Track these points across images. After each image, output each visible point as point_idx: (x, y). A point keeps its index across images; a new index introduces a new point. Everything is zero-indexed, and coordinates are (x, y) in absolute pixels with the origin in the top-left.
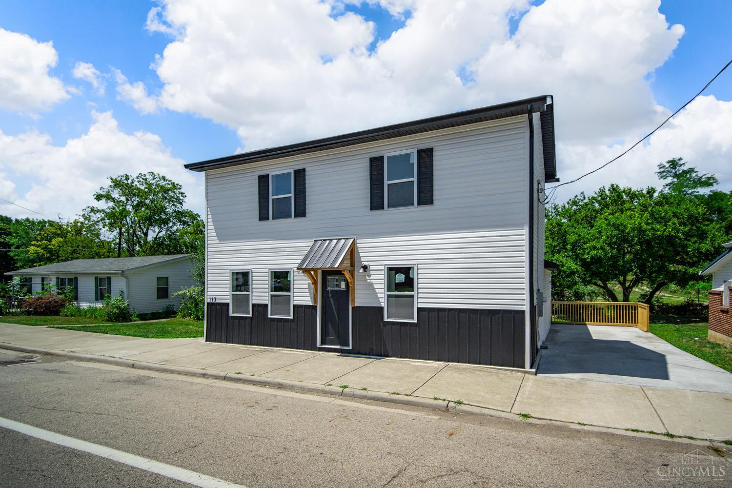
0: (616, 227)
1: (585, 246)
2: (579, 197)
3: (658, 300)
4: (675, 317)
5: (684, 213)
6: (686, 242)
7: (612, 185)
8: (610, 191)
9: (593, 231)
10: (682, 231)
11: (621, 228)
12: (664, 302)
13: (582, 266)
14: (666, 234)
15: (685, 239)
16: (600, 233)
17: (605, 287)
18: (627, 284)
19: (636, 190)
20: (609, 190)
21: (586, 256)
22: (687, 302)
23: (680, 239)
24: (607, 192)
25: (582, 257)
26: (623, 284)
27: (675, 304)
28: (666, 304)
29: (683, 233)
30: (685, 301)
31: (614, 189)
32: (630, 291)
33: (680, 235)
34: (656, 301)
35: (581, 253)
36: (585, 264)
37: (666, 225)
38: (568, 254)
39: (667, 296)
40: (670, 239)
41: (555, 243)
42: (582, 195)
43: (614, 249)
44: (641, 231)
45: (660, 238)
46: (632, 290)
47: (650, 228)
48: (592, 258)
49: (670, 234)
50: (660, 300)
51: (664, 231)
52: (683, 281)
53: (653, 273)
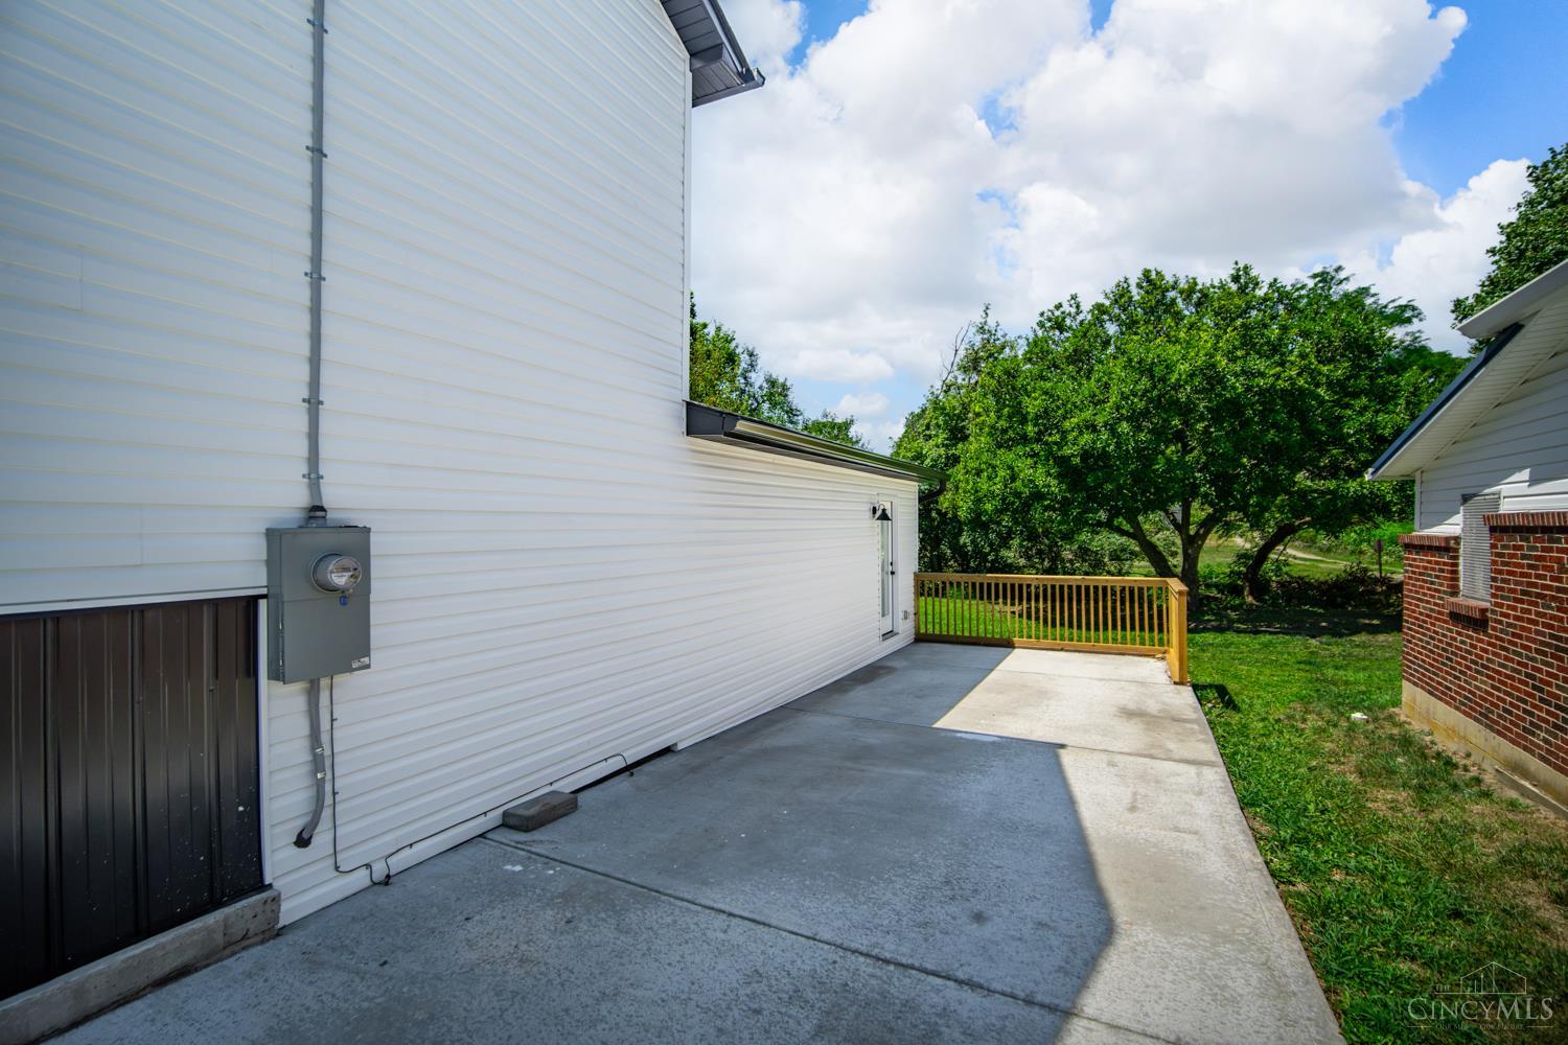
0: (1146, 370)
1: (1067, 425)
2: (1066, 308)
3: (1279, 569)
4: (1315, 613)
5: (1334, 332)
6: (1338, 411)
7: (1147, 273)
8: (1142, 288)
9: (1091, 385)
10: (1328, 377)
11: (1159, 371)
12: (1294, 574)
13: (1060, 477)
14: (1281, 384)
15: (1337, 403)
16: (1107, 386)
17: (1138, 534)
18: (1192, 530)
19: (1208, 285)
20: (1139, 286)
21: (1067, 451)
22: (1350, 575)
23: (1322, 402)
24: (1134, 290)
25: (1059, 454)
26: (1181, 527)
27: (1322, 579)
28: (1299, 577)
29: (1330, 385)
30: (1345, 571)
31: (1151, 281)
32: (1200, 547)
33: (1321, 391)
34: (1272, 571)
35: (1056, 443)
36: (1068, 472)
37: (1282, 364)
38: (1032, 449)
39: (1301, 559)
40: (1295, 400)
41: (1002, 423)
42: (1073, 301)
43: (1142, 431)
44: (1212, 379)
45: (1267, 394)
46: (1203, 543)
47: (1238, 369)
48: (1086, 455)
49: (1293, 384)
50: (1285, 569)
51: (1277, 377)
52: (1333, 516)
53: (1249, 496)
